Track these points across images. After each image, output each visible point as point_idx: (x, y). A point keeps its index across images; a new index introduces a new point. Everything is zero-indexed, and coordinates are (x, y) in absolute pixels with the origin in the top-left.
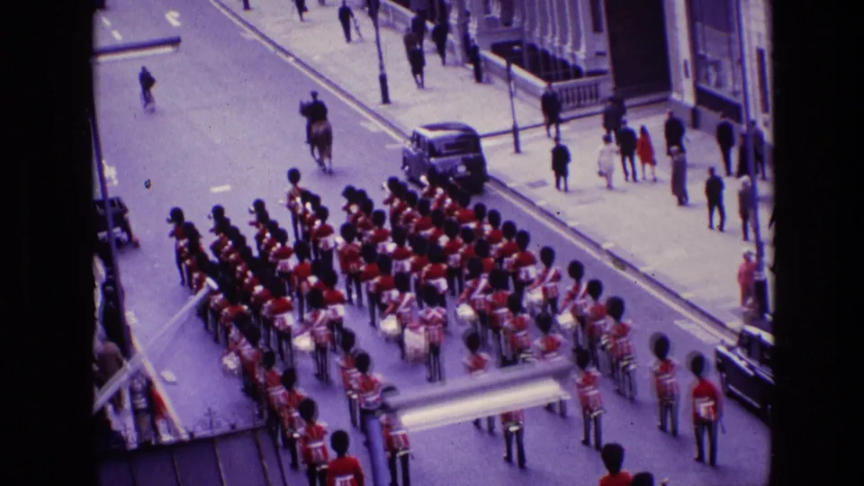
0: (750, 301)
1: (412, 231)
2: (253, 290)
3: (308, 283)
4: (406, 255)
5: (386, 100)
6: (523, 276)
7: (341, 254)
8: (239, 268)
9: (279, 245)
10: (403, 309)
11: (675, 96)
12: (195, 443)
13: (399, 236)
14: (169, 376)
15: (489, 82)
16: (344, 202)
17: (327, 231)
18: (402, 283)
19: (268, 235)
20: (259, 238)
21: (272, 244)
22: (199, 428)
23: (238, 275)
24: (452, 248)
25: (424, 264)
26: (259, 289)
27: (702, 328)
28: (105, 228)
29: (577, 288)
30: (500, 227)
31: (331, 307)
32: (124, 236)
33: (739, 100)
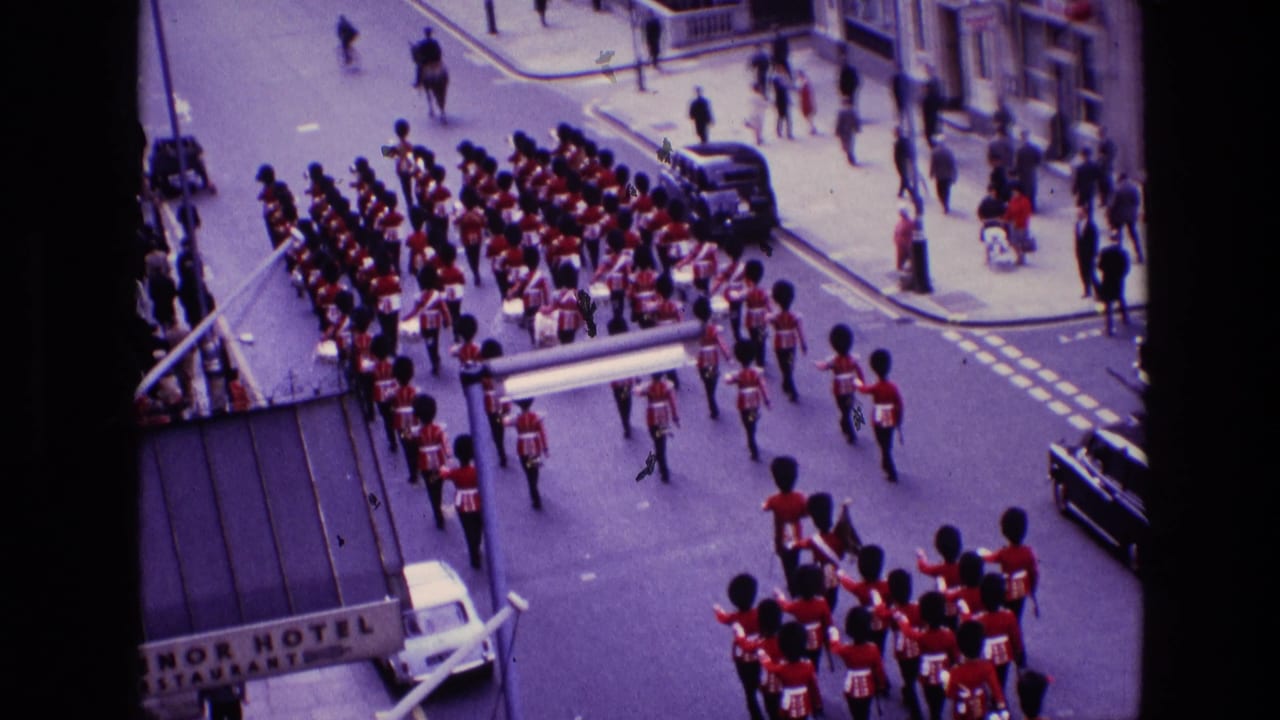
0: (908, 264)
1: (542, 195)
2: (362, 264)
3: (424, 255)
4: (535, 226)
5: (493, 28)
6: (673, 252)
7: (460, 222)
8: (343, 237)
9: (386, 209)
10: (530, 290)
11: (819, 29)
12: (274, 410)
13: (528, 203)
14: (247, 337)
15: (608, 9)
16: (459, 159)
17: (443, 194)
18: (531, 258)
19: (373, 198)
20: (363, 202)
21: (378, 208)
22: (278, 393)
23: (341, 245)
24: (591, 216)
25: (556, 236)
26: (368, 262)
27: (853, 294)
28: (176, 170)
29: (732, 268)
30: (649, 194)
31: (448, 287)
32: (199, 181)
33: (890, 35)
